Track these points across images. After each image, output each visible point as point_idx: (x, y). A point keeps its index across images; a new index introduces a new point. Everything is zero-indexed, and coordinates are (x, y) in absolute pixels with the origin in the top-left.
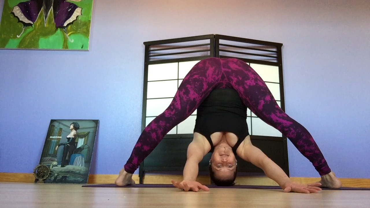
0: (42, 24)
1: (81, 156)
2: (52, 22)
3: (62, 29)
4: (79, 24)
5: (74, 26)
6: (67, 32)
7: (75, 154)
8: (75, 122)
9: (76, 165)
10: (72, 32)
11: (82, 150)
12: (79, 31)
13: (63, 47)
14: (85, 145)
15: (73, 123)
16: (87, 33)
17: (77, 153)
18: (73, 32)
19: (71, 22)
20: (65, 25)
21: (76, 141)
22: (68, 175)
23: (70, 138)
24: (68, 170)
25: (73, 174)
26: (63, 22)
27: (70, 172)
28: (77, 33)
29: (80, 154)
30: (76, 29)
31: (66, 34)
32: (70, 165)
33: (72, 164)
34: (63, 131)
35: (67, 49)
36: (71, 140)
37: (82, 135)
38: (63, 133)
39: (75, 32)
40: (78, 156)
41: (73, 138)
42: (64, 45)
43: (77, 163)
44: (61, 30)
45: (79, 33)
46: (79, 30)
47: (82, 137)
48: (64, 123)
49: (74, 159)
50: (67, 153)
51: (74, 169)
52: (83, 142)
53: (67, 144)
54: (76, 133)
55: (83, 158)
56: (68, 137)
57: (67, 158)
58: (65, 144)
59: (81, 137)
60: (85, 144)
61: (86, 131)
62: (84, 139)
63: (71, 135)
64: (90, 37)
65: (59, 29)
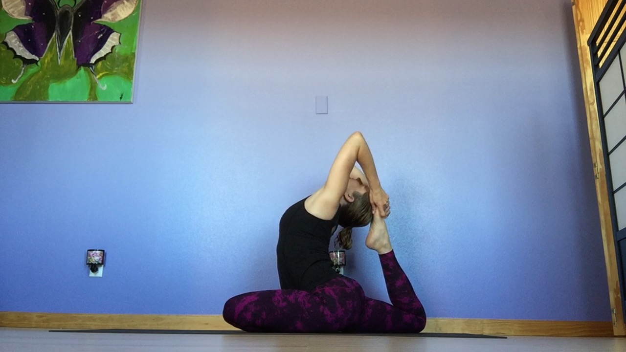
0: (54, 60)
2: (71, 57)
4: (116, 59)
5: (108, 63)
12: (116, 70)
13: (89, 98)
16: (129, 74)
18: (106, 73)
28: (112, 75)
30: (110, 67)
35: (97, 101)
39: (110, 73)
42: (90, 95)
44: (85, 70)
45: (115, 74)
46: (116, 68)
64: (133, 81)
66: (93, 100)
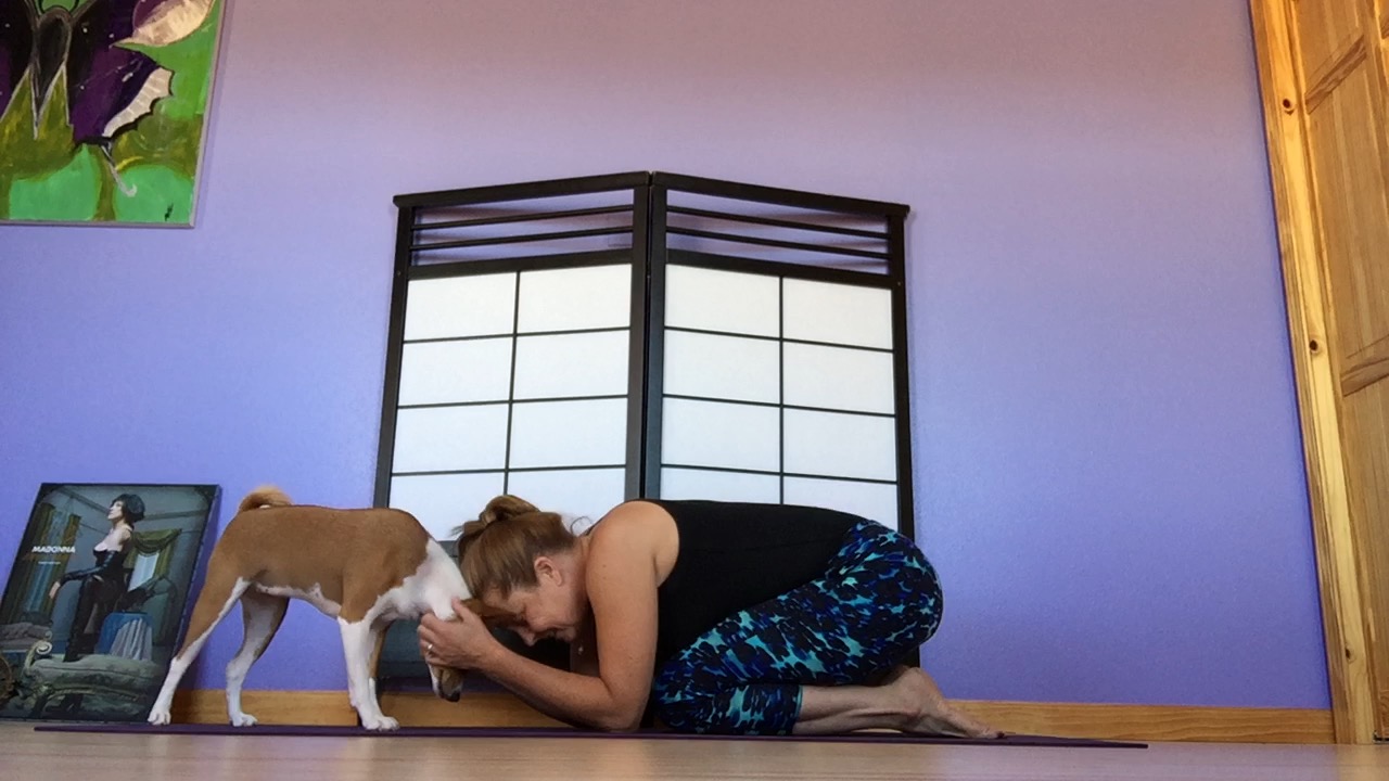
0: (24, 128)
1: (141, 621)
2: (62, 122)
3: (97, 146)
4: (160, 129)
5: (141, 136)
6: (113, 158)
7: (121, 612)
8: (130, 492)
9: (120, 654)
10: (132, 159)
11: (147, 598)
12: (159, 153)
13: (97, 216)
14: (160, 579)
15: (122, 498)
16: (186, 162)
17: (127, 608)
18: (138, 158)
19: (132, 120)
20: (109, 131)
21: (128, 564)
22: (88, 692)
23: (105, 553)
24: (92, 673)
25: (106, 688)
26: (102, 122)
27: (98, 678)
28: (150, 163)
29: (139, 612)
30: (148, 146)
31: (111, 167)
32: (99, 653)
33: (107, 652)
34: (81, 526)
35: (112, 222)
36: (108, 560)
37: (150, 542)
38: (82, 534)
39: (146, 159)
40: (132, 621)
41: (116, 552)
42: (99, 206)
43: (124, 645)
44: (90, 151)
45: (157, 161)
46: (160, 149)
47: (150, 551)
48: (88, 495)
49: (117, 630)
50: (91, 609)
51: (111, 668)
52: (154, 567)
53: (93, 574)
54: (128, 536)
55: (150, 630)
56: (99, 548)
57: (88, 629)
58: (86, 575)
59: (148, 549)
60: (161, 574)
61: (169, 526)
62: (157, 556)
63: (111, 543)
64: (197, 178)
65: (85, 147)
66: (106, 220)
